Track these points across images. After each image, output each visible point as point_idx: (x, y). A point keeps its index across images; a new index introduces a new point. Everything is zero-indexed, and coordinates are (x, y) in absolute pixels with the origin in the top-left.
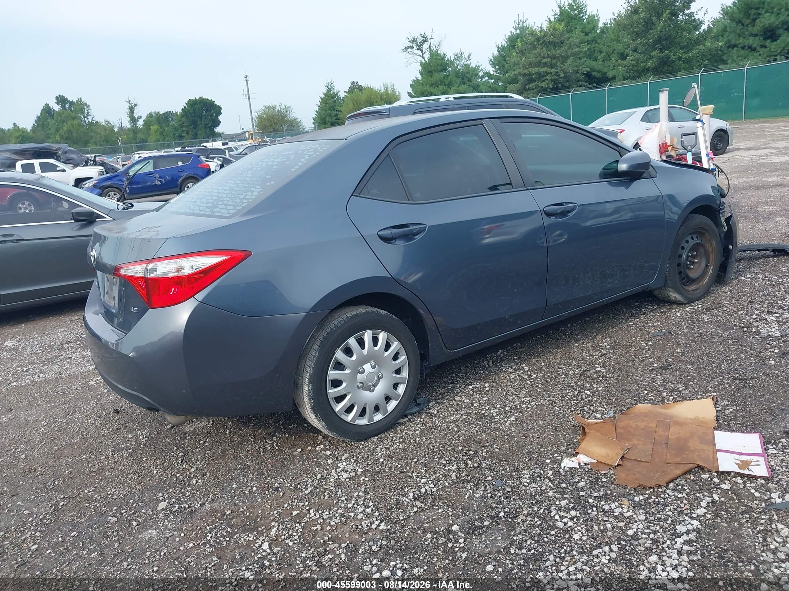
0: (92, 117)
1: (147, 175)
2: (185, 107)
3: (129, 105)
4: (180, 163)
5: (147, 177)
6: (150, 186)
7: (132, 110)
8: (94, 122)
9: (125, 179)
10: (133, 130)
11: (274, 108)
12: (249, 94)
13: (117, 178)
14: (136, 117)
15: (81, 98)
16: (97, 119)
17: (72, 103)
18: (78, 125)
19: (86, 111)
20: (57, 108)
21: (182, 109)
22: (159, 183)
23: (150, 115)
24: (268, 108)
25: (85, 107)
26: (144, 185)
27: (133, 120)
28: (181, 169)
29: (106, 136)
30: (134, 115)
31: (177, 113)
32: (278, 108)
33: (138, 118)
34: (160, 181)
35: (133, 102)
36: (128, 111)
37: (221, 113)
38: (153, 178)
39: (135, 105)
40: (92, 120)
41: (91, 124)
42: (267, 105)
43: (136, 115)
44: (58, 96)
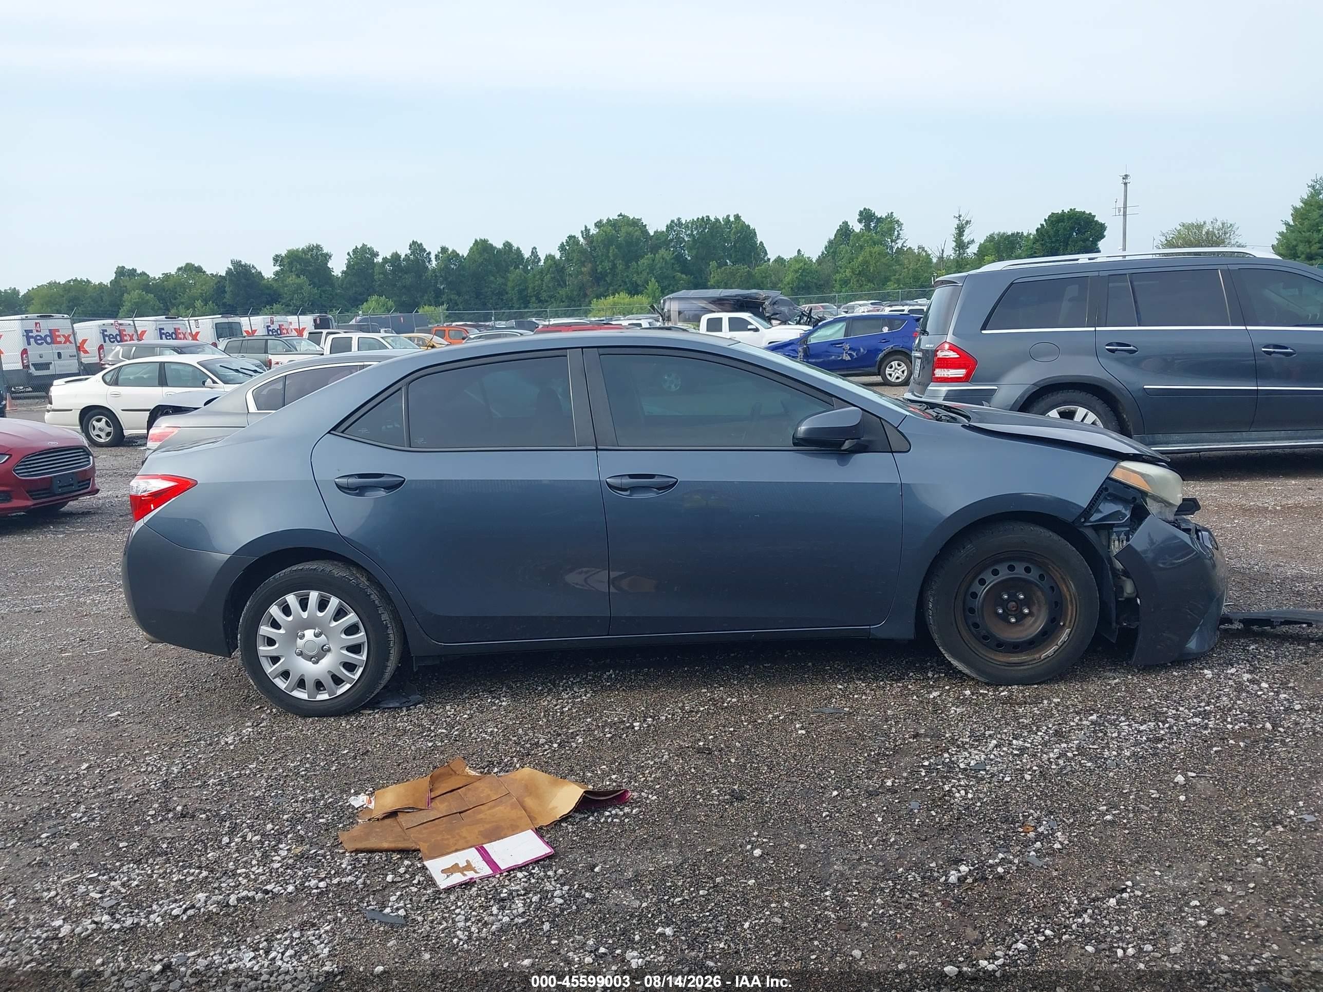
0: (903, 241)
1: (832, 344)
2: (1042, 225)
3: (958, 222)
4: (886, 330)
5: (832, 349)
6: (834, 362)
7: (961, 230)
8: (905, 249)
9: (800, 349)
10: (958, 261)
11: (1200, 227)
12: (1125, 208)
13: (790, 348)
14: (966, 241)
15: (892, 213)
16: (908, 244)
17: (880, 220)
18: (879, 254)
19: (896, 233)
20: (857, 227)
21: (1037, 230)
22: (848, 358)
23: (991, 239)
24: (1188, 227)
25: (896, 226)
26: (826, 359)
27: (961, 246)
28: (885, 339)
29: (916, 270)
30: (964, 238)
31: (1029, 235)
32: (1208, 227)
33: (969, 243)
34: (850, 355)
35: (965, 218)
36: (954, 232)
37: (1104, 237)
38: (840, 350)
39: (967, 222)
40: (903, 246)
41: (900, 251)
42: (1188, 221)
43: (966, 238)
44: (862, 209)
